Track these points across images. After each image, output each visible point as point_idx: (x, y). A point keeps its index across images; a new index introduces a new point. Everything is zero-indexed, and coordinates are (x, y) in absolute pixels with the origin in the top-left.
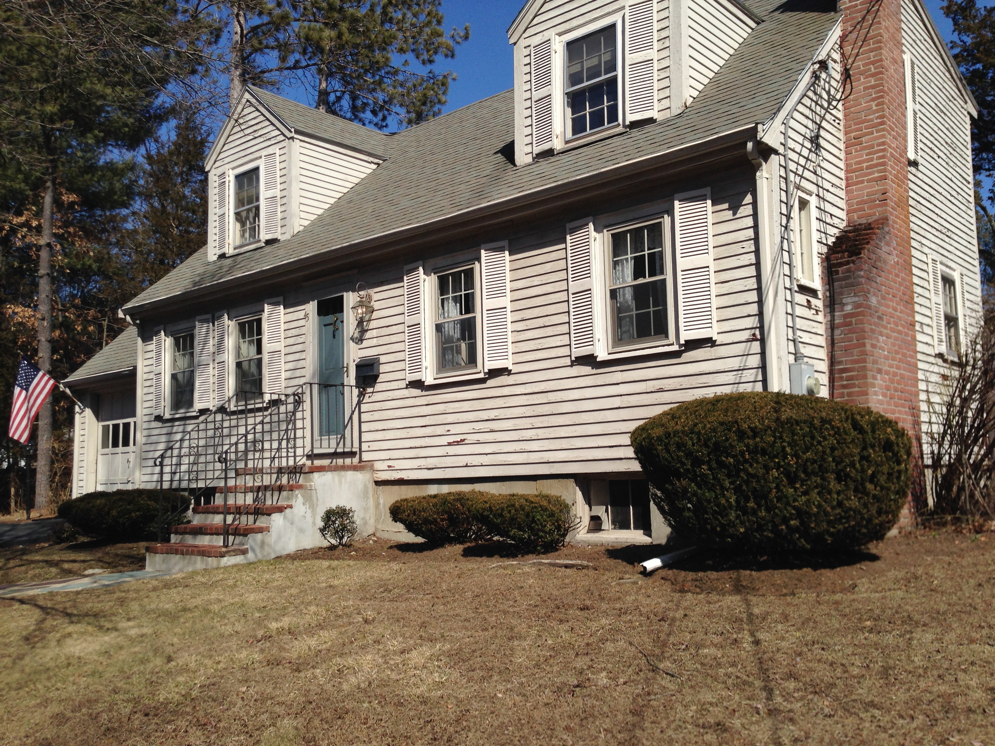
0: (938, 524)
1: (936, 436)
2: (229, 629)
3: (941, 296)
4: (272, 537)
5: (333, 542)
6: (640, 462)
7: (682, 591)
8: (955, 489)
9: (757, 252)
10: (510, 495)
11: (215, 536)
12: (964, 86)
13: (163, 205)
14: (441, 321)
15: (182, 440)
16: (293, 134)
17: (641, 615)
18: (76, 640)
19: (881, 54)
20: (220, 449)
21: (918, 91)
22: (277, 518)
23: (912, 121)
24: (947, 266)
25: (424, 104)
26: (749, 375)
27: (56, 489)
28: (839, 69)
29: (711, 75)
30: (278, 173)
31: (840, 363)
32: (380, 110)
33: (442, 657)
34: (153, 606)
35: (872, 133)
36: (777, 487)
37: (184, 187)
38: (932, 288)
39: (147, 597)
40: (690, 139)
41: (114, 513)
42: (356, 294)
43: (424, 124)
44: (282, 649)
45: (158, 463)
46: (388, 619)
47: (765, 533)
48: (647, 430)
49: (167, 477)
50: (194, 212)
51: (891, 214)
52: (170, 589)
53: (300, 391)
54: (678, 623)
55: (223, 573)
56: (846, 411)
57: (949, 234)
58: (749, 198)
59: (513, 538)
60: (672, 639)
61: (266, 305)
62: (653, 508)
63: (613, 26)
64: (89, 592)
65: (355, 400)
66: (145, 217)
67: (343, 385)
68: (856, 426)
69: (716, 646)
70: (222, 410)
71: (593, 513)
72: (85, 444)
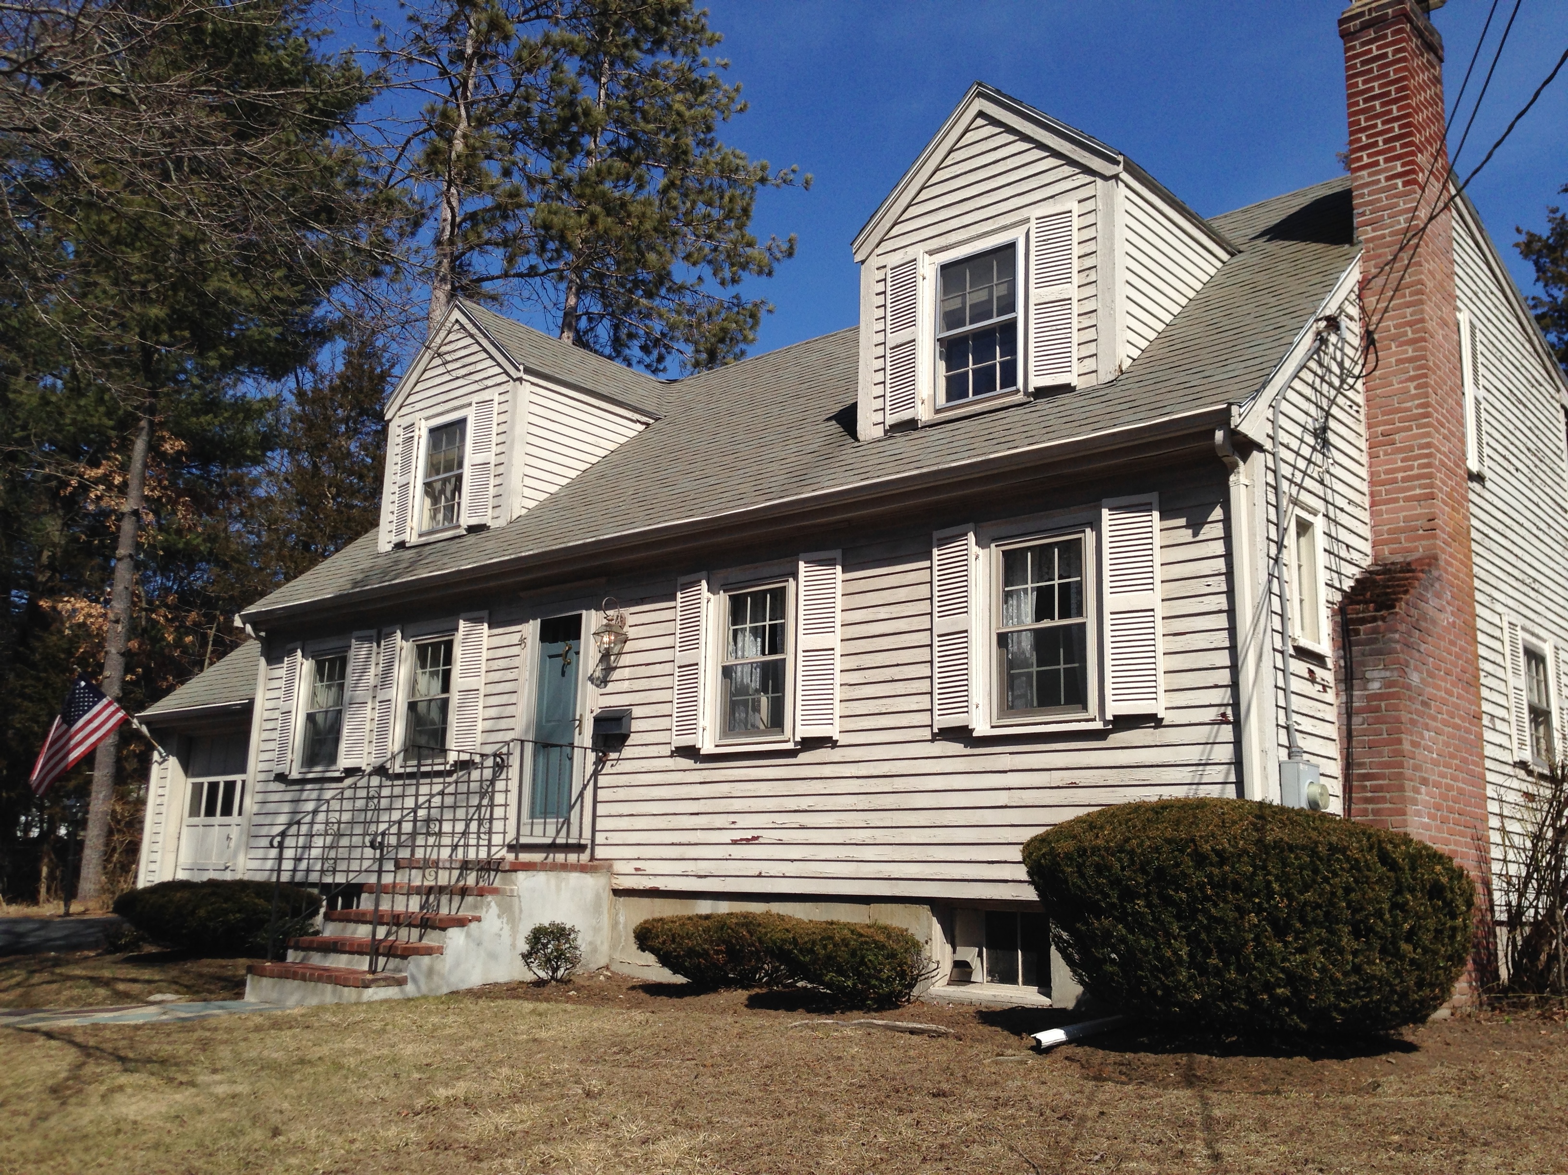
0: (1514, 1005)
1: (1515, 880)
2: (372, 1094)
3: (1523, 677)
4: (445, 963)
5: (542, 974)
6: (1036, 889)
7: (1098, 1078)
8: (1543, 957)
9: (1230, 593)
10: (827, 923)
11: (357, 957)
12: (1554, 365)
13: (315, 463)
14: (732, 662)
15: (315, 812)
16: (521, 374)
17: (1031, 1109)
18: (130, 1097)
19: (1422, 311)
20: (373, 828)
21: (1481, 370)
22: (455, 937)
23: (1474, 414)
24: (1533, 634)
25: (722, 341)
26: (1216, 774)
27: (113, 872)
28: (1357, 330)
29: (1160, 327)
30: (495, 429)
31: (1361, 765)
32: (655, 346)
33: (707, 1153)
34: (253, 1054)
35: (1410, 429)
36: (1257, 939)
37: (349, 438)
38: (1508, 665)
39: (245, 1040)
40: (1127, 419)
41: (202, 912)
42: (601, 614)
43: (720, 371)
44: (453, 1127)
45: (275, 844)
46: (624, 1093)
47: (1236, 1004)
48: (1050, 843)
49: (287, 865)
50: (361, 477)
51: (1444, 551)
52: (281, 1029)
53: (505, 750)
54: (1089, 1124)
55: (366, 1012)
56: (1369, 838)
57: (1536, 586)
58: (1217, 513)
59: (828, 986)
60: (1078, 1146)
61: (461, 622)
62: (1055, 955)
63: (1011, 247)
64: (155, 1027)
65: (590, 769)
66: (286, 480)
67: (572, 746)
68: (1385, 858)
69: (1149, 1158)
70: (381, 771)
71: (958, 957)
72: (163, 809)
